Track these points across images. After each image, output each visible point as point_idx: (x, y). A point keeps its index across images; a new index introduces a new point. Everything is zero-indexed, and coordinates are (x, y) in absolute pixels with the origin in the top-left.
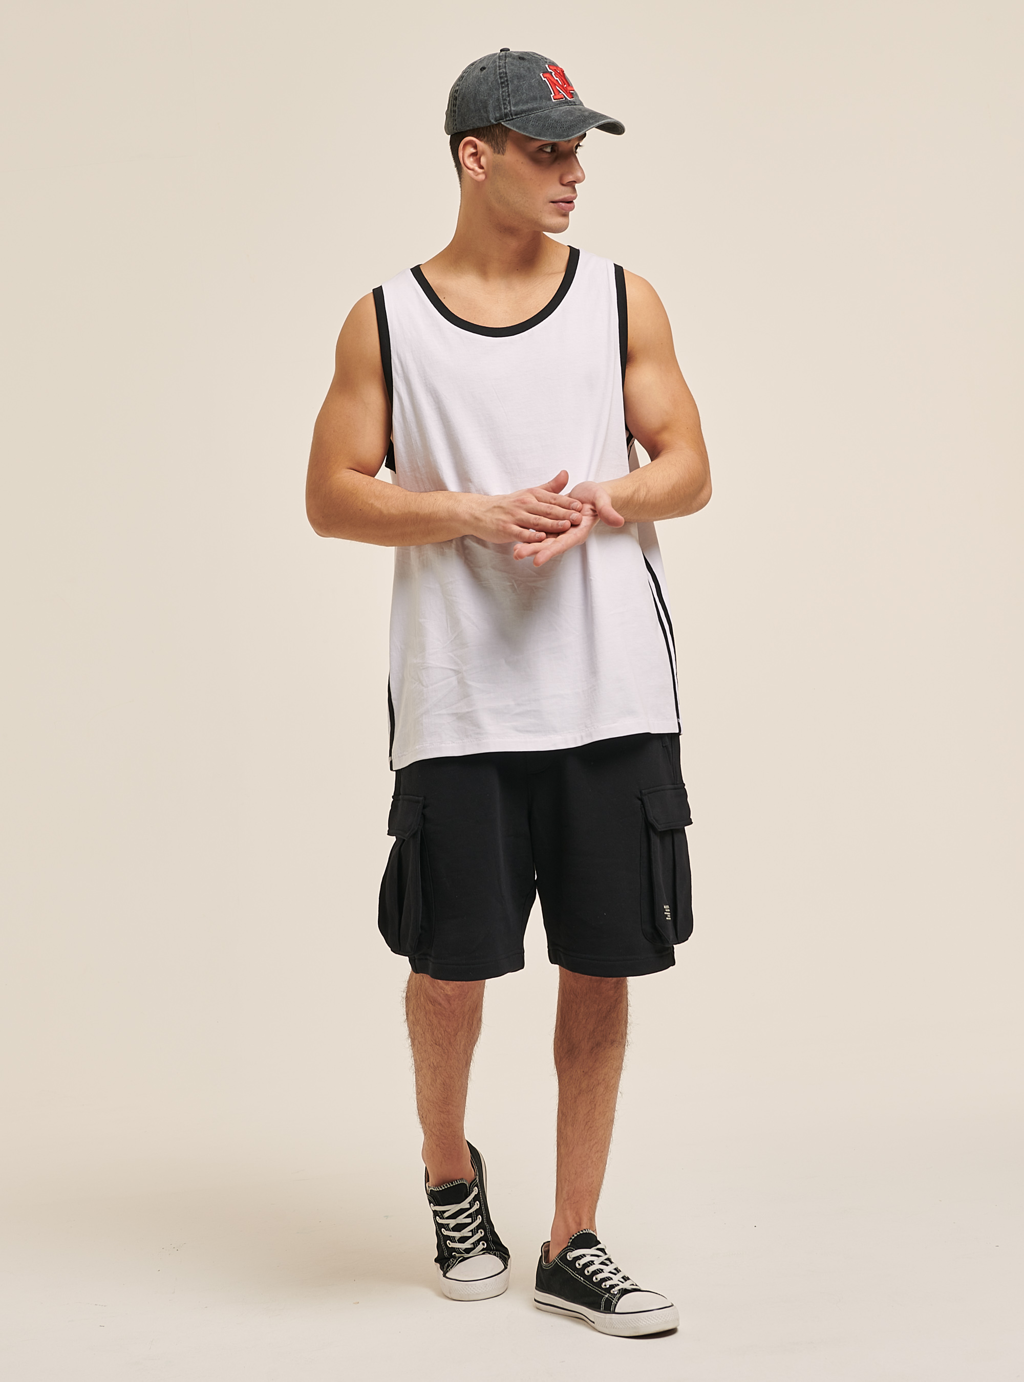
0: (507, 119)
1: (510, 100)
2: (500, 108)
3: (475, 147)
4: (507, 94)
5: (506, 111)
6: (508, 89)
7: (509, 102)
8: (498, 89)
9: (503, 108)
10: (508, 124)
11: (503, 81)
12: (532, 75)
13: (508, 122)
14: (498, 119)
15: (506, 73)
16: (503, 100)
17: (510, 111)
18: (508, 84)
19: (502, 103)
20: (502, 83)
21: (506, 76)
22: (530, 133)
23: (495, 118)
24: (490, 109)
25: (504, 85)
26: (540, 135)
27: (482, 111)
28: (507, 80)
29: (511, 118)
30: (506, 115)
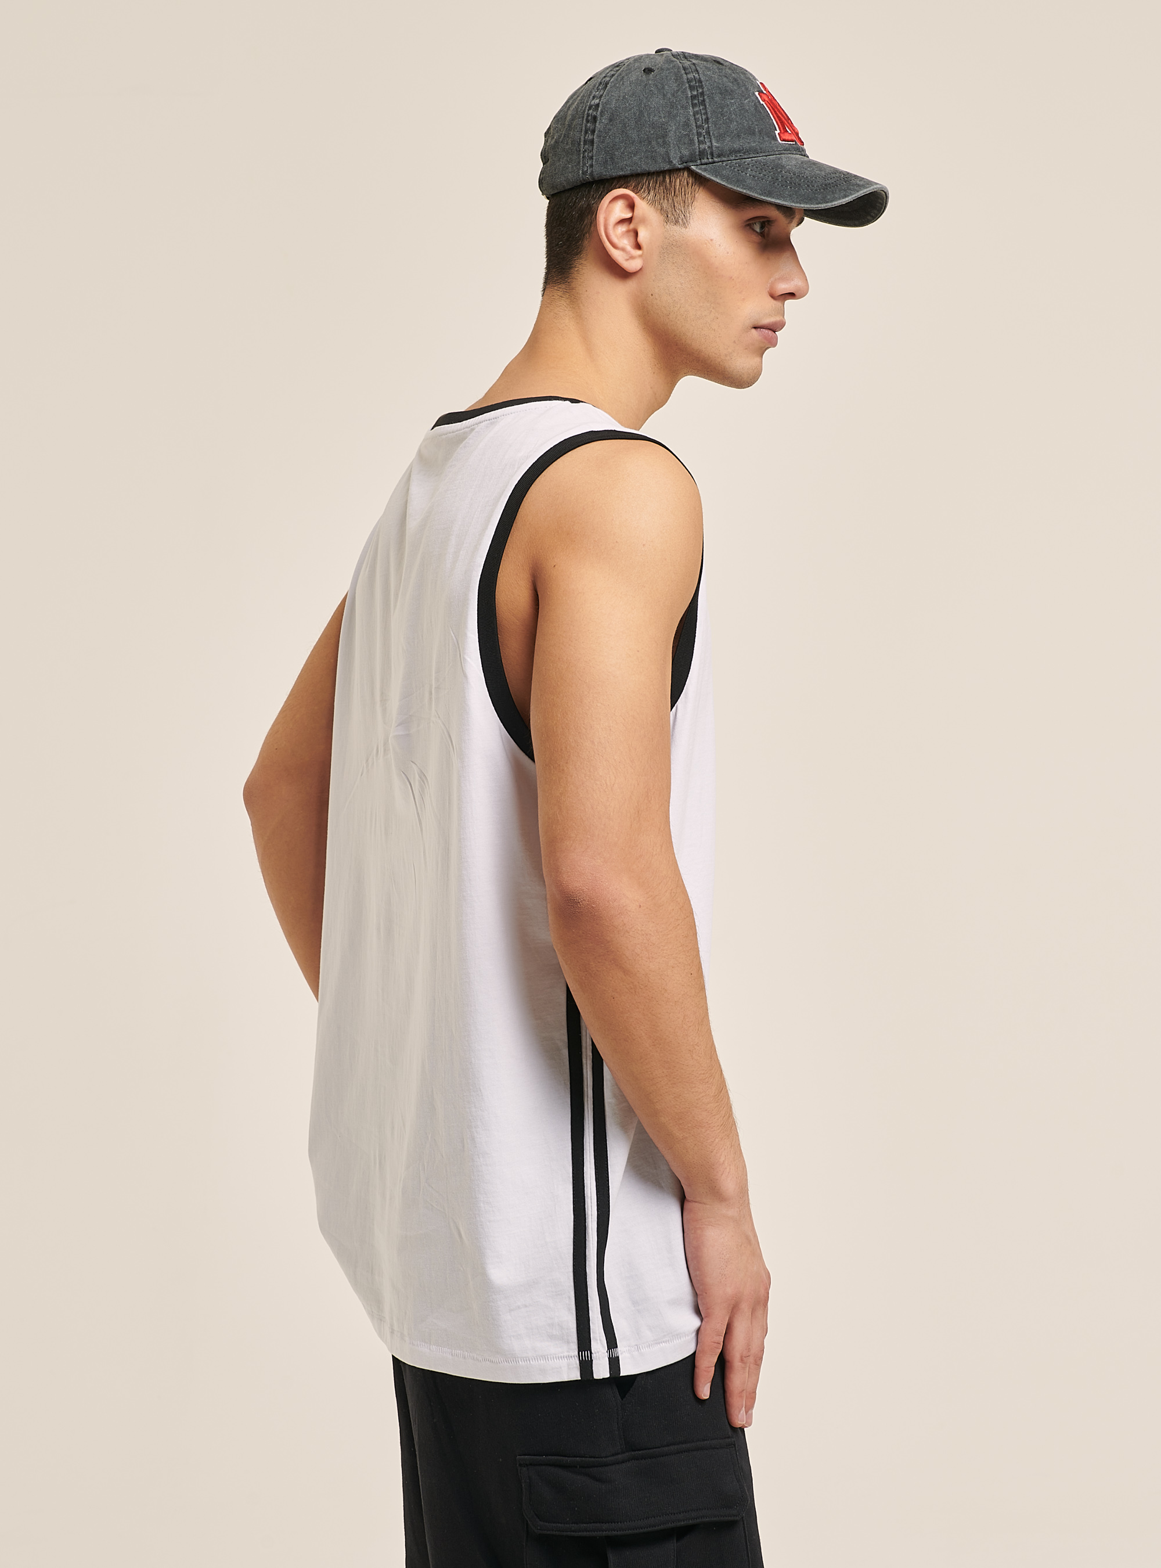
0: (703, 161)
1: (708, 127)
2: (692, 141)
3: (632, 206)
4: (704, 117)
5: (702, 146)
6: (705, 108)
7: (708, 133)
8: (686, 108)
9: (696, 141)
10: (705, 170)
11: (695, 93)
12: (743, 92)
13: (703, 167)
14: (685, 159)
15: (700, 81)
16: (696, 126)
17: (711, 147)
18: (704, 101)
19: (695, 132)
20: (693, 97)
21: (702, 87)
22: (750, 189)
23: (681, 158)
24: (672, 137)
25: (696, 101)
26: (770, 194)
27: (654, 143)
28: (702, 94)
29: (710, 160)
30: (702, 154)
